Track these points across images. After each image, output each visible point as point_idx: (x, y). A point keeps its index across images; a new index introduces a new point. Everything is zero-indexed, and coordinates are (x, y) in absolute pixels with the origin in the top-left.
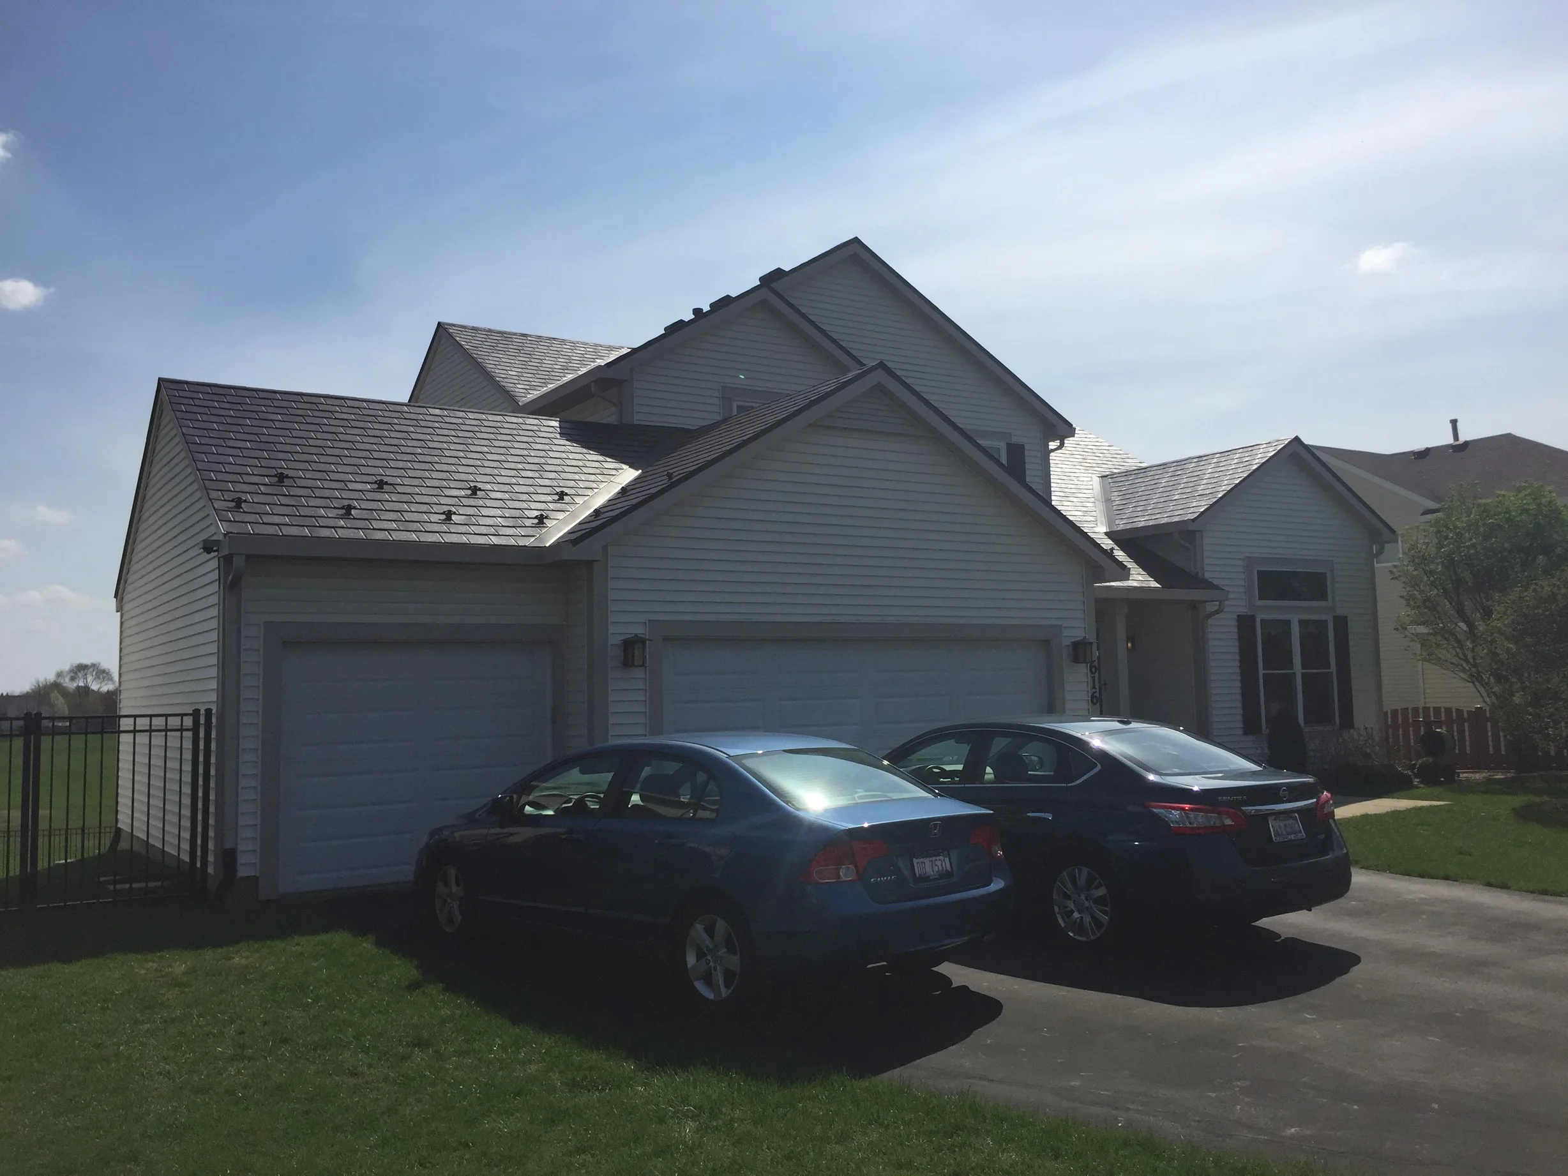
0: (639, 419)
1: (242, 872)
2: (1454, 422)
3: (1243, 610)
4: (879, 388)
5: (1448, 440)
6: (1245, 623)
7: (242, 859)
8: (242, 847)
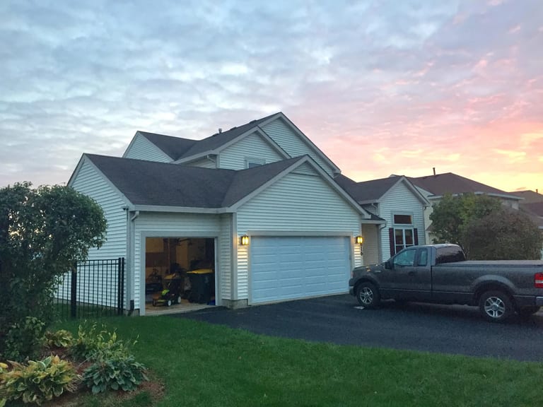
0: (221, 167)
1: (135, 308)
2: (434, 169)
3: (391, 227)
4: (306, 162)
5: (433, 174)
6: (391, 230)
7: (135, 303)
8: (135, 300)
